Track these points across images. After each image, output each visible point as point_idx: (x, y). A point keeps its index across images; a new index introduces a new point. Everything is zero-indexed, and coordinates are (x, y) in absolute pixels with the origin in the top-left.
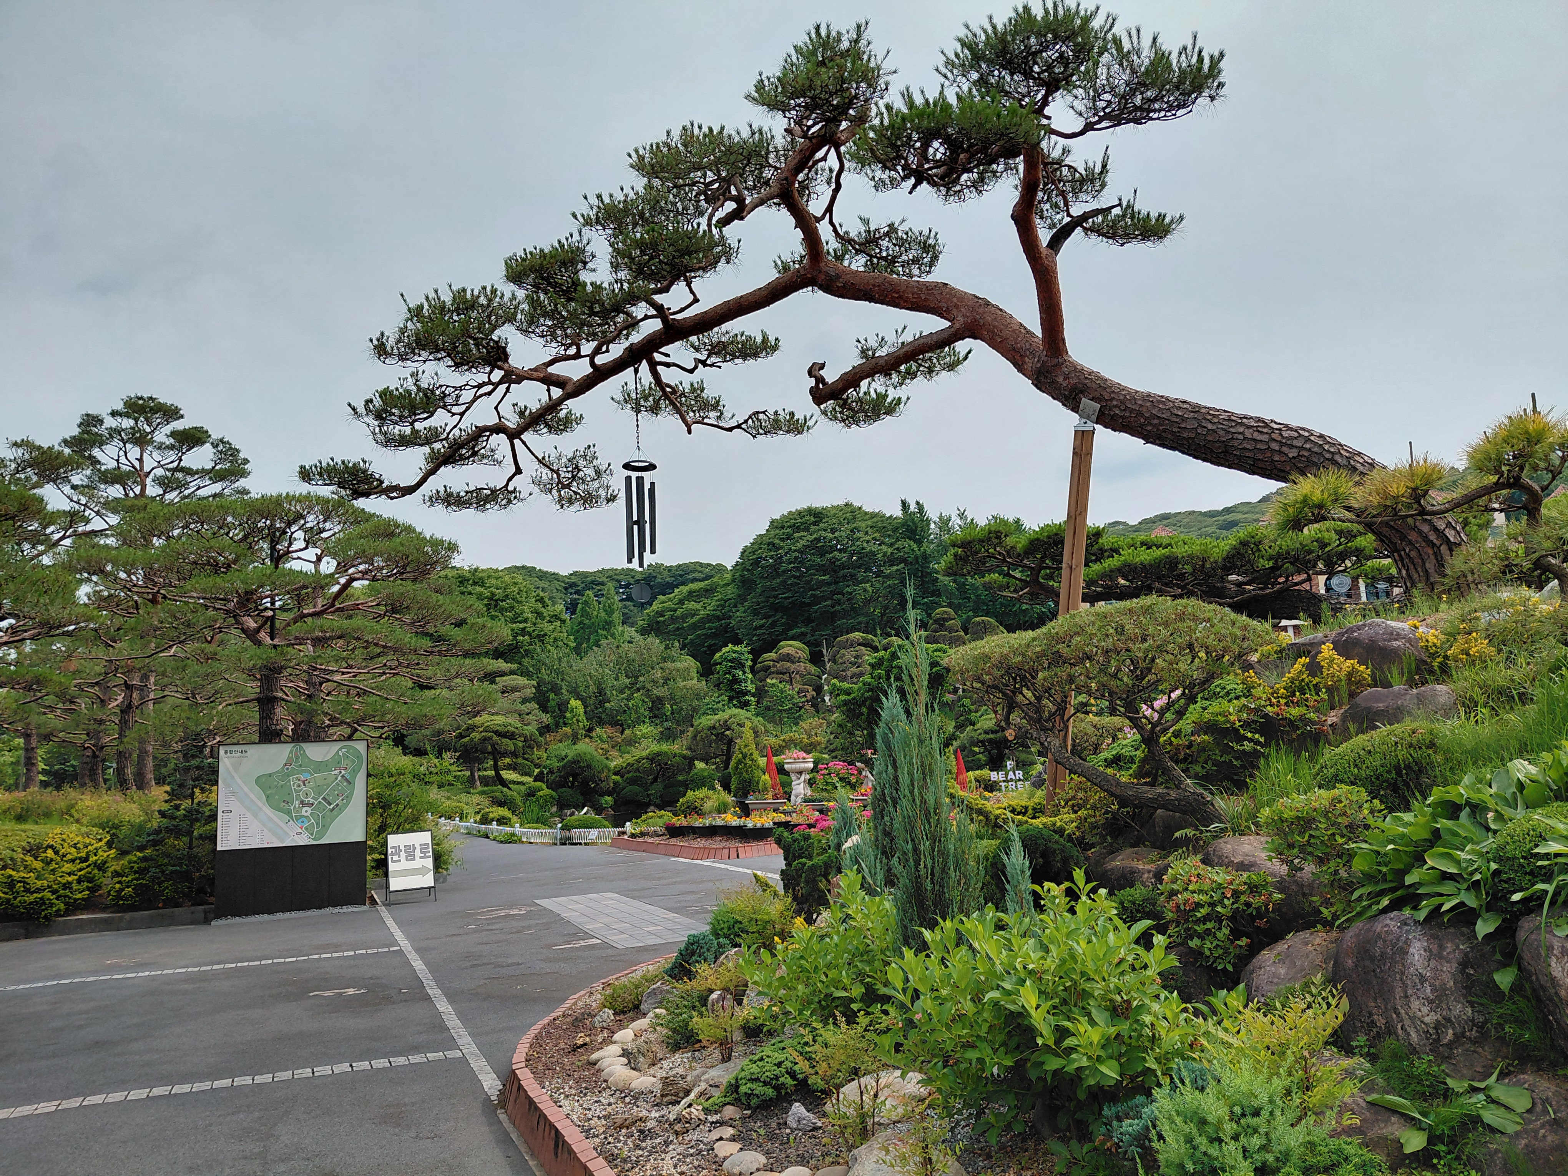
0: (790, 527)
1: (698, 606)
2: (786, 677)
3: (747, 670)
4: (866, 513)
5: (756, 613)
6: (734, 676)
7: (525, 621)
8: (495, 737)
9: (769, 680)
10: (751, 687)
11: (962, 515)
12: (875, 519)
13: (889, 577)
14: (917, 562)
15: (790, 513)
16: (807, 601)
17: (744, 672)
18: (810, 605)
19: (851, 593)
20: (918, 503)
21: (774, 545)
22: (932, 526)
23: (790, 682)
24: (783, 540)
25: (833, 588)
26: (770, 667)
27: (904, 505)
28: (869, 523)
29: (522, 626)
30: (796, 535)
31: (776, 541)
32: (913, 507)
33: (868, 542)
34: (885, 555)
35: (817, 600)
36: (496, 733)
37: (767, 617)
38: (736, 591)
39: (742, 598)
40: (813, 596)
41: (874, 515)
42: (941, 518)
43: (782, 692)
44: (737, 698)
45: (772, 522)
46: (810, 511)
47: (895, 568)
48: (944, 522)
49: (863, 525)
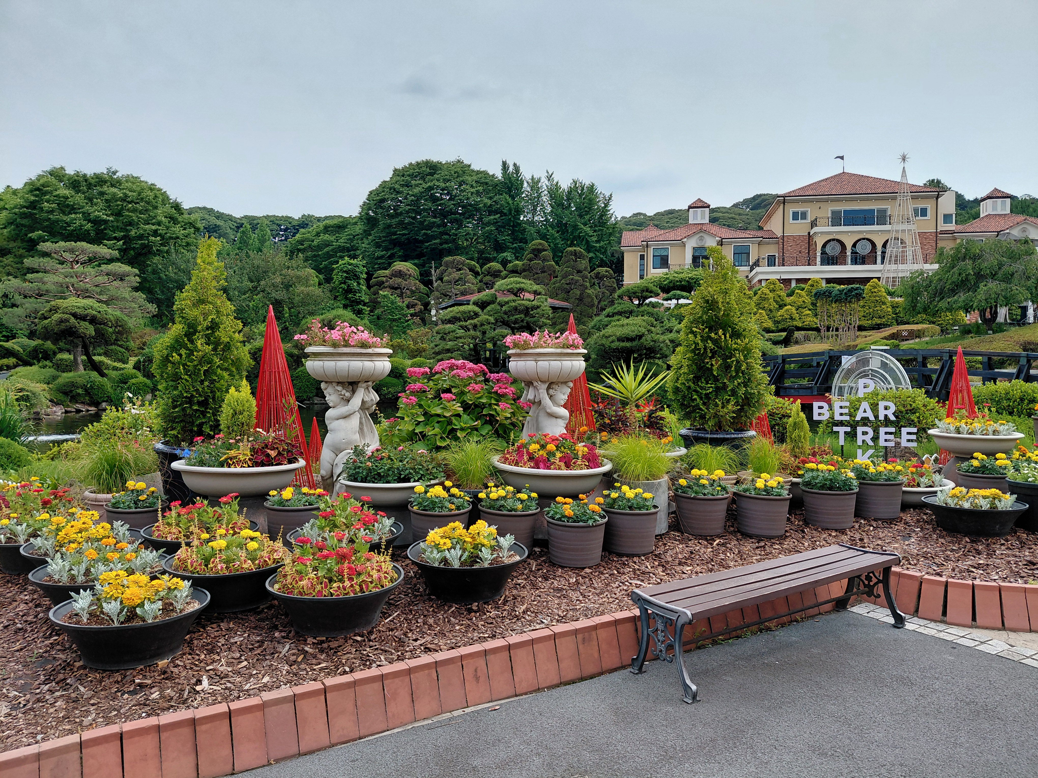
0: (409, 175)
1: (332, 238)
2: (398, 291)
3: (362, 281)
4: (473, 171)
5: (378, 246)
6: (349, 286)
7: (159, 224)
8: (73, 320)
9: (381, 292)
10: (366, 299)
11: (549, 178)
12: (480, 176)
13: (489, 224)
14: (510, 214)
15: (411, 164)
16: (420, 238)
17: (359, 284)
18: (422, 242)
19: (456, 235)
20: (515, 165)
21: (395, 189)
22: (525, 185)
23: (401, 296)
24: (402, 186)
25: (442, 229)
26: (383, 283)
27: (505, 166)
28: (475, 178)
29: (154, 227)
30: (413, 182)
31: (397, 186)
32: (511, 169)
33: (472, 193)
34: (485, 205)
35: (429, 238)
36: (75, 315)
37: (386, 249)
38: (362, 227)
39: (367, 233)
40: (425, 234)
41: (478, 172)
42: (533, 178)
43: (392, 303)
44: (352, 306)
45: (395, 170)
46: (428, 164)
47: (492, 217)
48: (535, 183)
49: (470, 179)
